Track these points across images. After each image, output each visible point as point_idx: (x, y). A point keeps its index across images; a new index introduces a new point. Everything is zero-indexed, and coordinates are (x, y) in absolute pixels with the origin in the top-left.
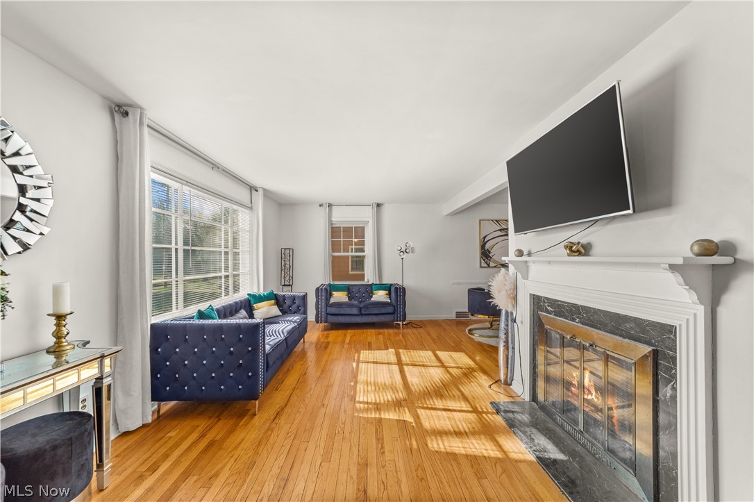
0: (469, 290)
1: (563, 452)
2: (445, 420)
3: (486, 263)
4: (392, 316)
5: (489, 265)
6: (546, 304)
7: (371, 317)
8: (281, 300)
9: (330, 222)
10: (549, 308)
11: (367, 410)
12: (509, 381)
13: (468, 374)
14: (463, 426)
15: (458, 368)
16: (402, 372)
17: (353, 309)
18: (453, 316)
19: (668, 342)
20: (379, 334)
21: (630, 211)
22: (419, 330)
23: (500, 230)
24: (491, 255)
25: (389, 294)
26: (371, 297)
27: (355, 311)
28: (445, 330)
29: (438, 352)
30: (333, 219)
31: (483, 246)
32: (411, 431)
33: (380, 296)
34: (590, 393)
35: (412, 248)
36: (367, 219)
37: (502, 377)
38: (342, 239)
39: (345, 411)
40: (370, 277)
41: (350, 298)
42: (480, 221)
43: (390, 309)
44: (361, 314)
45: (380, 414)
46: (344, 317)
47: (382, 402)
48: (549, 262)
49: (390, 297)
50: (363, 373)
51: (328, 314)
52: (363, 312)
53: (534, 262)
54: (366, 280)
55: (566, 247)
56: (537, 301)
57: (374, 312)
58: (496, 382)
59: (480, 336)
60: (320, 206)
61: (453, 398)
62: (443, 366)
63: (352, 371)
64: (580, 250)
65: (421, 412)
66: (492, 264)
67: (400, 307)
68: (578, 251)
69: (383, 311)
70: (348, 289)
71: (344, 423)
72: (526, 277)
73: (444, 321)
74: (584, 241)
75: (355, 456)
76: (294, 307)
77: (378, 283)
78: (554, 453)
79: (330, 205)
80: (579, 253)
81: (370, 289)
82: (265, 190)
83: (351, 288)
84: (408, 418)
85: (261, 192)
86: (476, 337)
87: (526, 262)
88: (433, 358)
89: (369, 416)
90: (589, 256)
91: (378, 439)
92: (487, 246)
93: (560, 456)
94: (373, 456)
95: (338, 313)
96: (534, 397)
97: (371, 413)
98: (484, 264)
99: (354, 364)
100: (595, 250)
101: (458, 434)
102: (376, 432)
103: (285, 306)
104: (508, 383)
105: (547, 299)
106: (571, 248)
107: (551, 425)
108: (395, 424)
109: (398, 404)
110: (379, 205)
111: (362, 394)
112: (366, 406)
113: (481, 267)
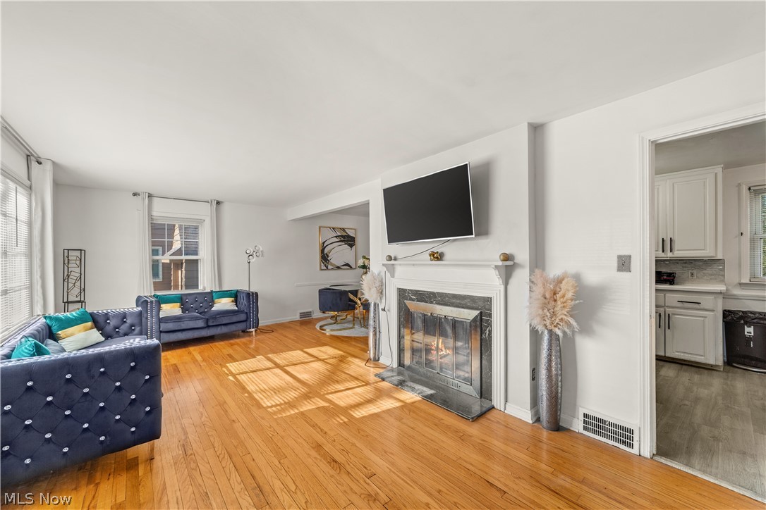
0: (320, 291)
1: (432, 389)
2: (352, 396)
3: (325, 266)
4: (245, 323)
5: (327, 268)
6: (410, 295)
7: (219, 328)
8: (101, 320)
9: (151, 217)
10: (413, 297)
11: (283, 410)
12: (377, 358)
13: (342, 359)
14: (369, 396)
15: (333, 358)
16: (287, 373)
17: (197, 321)
18: (297, 317)
19: (487, 307)
20: (232, 345)
21: (474, 236)
22: (272, 334)
23: (336, 237)
24: (329, 259)
25: (236, 301)
26: (212, 306)
27: (200, 323)
28: (298, 330)
29: (305, 350)
30: (154, 214)
31: (322, 251)
32: (334, 411)
33: (224, 304)
34: (442, 350)
35: (262, 251)
36: (203, 218)
37: (372, 356)
38: (166, 240)
39: (263, 418)
40: (206, 283)
41: (184, 310)
42: (320, 227)
43: (243, 317)
44: (208, 327)
45: (297, 409)
46: (184, 333)
47: (291, 400)
48: (414, 265)
49: (236, 304)
50: (249, 383)
51: (161, 332)
52: (210, 324)
53: (400, 265)
54: (200, 287)
55: (430, 255)
56: (403, 294)
57: (224, 322)
58: (368, 361)
59: (331, 330)
60: (135, 194)
61: (346, 380)
62: (318, 359)
63: (235, 384)
64: (437, 257)
65: (330, 397)
66: (330, 267)
67: (253, 313)
68: (437, 258)
69: (235, 319)
70: (181, 300)
71: (270, 427)
72: (393, 276)
73: (289, 322)
74: (440, 251)
75: (305, 444)
76: (124, 328)
77: (218, 290)
78: (429, 392)
79: (150, 196)
80: (438, 259)
81: (210, 297)
82: (54, 163)
83: (184, 298)
84: (322, 404)
85: (48, 167)
86: (328, 332)
87: (393, 265)
88: (305, 355)
89: (289, 414)
90: (442, 260)
91: (313, 426)
92: (326, 251)
93: (432, 392)
94: (319, 438)
95: (177, 329)
96: (401, 364)
97: (289, 411)
98: (324, 267)
99: (231, 378)
100: (446, 257)
101: (369, 401)
102: (307, 422)
103: (109, 328)
104: (376, 360)
105: (411, 290)
106: (433, 255)
107: (417, 377)
108: (317, 411)
109: (307, 397)
110: (218, 203)
111: (265, 400)
112: (278, 407)
113: (322, 270)
